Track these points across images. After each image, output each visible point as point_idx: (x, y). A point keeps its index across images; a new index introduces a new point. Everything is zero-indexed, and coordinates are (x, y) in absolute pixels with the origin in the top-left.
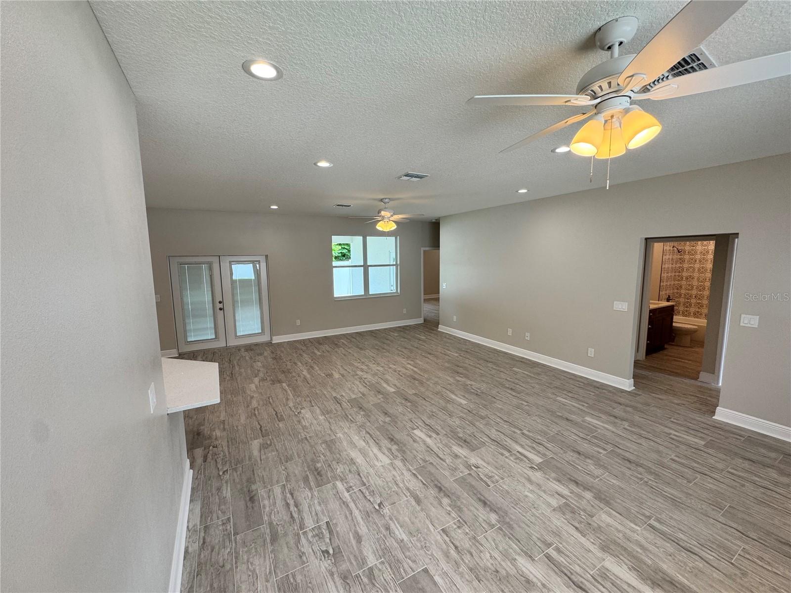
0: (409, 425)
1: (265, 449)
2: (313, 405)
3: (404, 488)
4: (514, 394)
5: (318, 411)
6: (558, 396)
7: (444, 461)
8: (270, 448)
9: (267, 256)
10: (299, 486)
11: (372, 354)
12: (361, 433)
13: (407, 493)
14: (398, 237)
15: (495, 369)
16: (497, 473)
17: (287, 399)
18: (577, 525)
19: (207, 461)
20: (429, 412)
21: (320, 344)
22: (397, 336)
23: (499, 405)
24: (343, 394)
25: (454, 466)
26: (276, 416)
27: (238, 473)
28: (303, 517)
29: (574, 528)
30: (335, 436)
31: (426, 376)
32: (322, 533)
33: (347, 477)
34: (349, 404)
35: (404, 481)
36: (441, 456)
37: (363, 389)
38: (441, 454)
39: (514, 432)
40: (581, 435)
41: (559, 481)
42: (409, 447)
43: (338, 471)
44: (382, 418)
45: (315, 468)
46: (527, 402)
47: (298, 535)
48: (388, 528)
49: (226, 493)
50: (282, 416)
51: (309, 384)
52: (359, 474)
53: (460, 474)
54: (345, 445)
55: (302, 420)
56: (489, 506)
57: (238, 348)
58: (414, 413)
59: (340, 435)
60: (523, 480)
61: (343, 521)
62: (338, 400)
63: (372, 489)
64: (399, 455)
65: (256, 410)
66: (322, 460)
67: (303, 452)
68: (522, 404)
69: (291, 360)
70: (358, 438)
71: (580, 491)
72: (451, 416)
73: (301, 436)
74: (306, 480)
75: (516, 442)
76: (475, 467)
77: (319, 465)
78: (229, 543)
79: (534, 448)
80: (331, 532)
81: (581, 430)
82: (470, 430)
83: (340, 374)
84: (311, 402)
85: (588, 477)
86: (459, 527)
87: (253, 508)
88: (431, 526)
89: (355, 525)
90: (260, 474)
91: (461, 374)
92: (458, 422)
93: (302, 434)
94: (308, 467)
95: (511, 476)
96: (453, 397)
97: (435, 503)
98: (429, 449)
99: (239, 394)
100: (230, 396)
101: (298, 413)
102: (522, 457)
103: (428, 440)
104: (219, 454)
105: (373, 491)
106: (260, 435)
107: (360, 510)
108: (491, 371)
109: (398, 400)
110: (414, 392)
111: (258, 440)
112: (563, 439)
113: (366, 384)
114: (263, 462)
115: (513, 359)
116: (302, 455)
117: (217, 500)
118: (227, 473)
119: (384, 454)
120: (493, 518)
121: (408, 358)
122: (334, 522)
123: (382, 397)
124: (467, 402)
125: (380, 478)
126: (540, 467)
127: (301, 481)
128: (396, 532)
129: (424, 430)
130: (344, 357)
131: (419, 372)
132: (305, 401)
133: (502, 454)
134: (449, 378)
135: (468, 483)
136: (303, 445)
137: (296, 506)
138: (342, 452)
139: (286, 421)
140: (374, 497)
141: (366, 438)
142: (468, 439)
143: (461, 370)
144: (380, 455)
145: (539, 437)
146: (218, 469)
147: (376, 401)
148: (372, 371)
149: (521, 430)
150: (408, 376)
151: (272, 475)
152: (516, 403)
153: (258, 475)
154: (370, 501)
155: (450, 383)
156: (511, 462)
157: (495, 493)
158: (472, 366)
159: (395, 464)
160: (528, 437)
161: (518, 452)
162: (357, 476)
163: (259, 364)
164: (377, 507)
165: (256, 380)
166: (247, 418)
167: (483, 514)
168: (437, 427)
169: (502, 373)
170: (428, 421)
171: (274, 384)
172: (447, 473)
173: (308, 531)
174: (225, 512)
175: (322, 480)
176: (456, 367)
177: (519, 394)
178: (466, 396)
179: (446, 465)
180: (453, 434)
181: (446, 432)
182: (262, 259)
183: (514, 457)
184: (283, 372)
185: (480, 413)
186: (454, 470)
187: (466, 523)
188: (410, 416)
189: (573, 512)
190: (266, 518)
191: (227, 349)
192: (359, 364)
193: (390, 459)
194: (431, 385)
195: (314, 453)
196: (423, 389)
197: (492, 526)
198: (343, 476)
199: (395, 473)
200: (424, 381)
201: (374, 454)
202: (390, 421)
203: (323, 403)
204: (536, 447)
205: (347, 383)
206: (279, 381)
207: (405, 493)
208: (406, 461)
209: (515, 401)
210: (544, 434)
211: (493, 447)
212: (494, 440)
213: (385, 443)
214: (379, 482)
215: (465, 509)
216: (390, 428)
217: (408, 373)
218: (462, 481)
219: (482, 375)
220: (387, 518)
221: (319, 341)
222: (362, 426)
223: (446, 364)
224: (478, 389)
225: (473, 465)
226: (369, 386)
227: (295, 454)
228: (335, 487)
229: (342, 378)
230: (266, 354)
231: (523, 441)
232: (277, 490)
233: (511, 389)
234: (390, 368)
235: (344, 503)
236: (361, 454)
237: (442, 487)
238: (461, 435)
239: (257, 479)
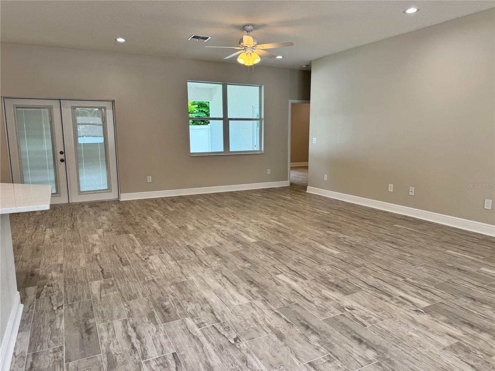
0: (272, 270)
1: (106, 289)
2: (163, 252)
3: (265, 325)
4: (395, 246)
5: (168, 257)
6: (448, 249)
7: (312, 303)
8: (112, 288)
9: (113, 102)
10: (143, 322)
11: (232, 211)
12: (216, 276)
13: (268, 330)
14: (263, 87)
15: (373, 225)
16: (375, 315)
17: (134, 247)
18: (473, 364)
19: (40, 298)
20: (296, 260)
21: (174, 202)
22: (259, 197)
23: (377, 256)
24: (198, 243)
25: (324, 308)
26: (120, 261)
27: (75, 308)
28: (146, 348)
29: (470, 366)
30: (187, 279)
31: (292, 229)
32: (167, 363)
33: (198, 314)
34: (203, 251)
35: (265, 319)
36: (308, 298)
37: (221, 240)
38: (309, 297)
39: (396, 280)
40: (476, 283)
41: (450, 323)
42: (271, 290)
43: (188, 309)
44: (240, 264)
45: (162, 306)
46: (411, 254)
47: (140, 364)
48: (244, 360)
49: (60, 325)
50: (127, 261)
51: (159, 234)
52: (212, 312)
53: (332, 314)
54: (198, 286)
55: (150, 265)
56: (366, 344)
57: (82, 205)
58: (278, 260)
59: (192, 277)
60: (407, 322)
61: (192, 353)
62: (191, 248)
63: (226, 326)
64: (260, 296)
65: (98, 256)
66: (170, 299)
67: (149, 292)
68: (405, 255)
69: (139, 215)
70: (212, 280)
71: (476, 333)
72: (320, 263)
73: (147, 278)
74: (151, 316)
75: (398, 288)
76: (349, 309)
77: (166, 303)
78: (60, 368)
79: (420, 294)
80: (177, 362)
81: (476, 279)
82: (344, 276)
83: (195, 226)
84: (160, 250)
85: (486, 321)
86: (329, 361)
87: (89, 339)
88: (295, 360)
89: (206, 357)
90: (99, 310)
91: (332, 229)
92: (328, 269)
93: (149, 277)
94: (155, 305)
95: (392, 317)
96: (323, 247)
97: (301, 339)
98: (295, 292)
99: (81, 242)
100: (69, 244)
101: (146, 259)
102: (405, 302)
103: (294, 285)
104: (54, 292)
105: (229, 327)
106: (102, 276)
107: (213, 344)
108: (367, 226)
109: (260, 249)
110: (278, 242)
111: (99, 281)
112: (455, 287)
113: (224, 235)
114: (102, 299)
115: (394, 217)
116: (148, 294)
117: (49, 331)
118: (62, 308)
119: (242, 295)
120: (370, 354)
121: (272, 214)
122: (182, 353)
123: (242, 247)
124: (339, 253)
125: (237, 315)
126: (426, 311)
127: (146, 316)
128: (254, 364)
129: (289, 275)
130: (200, 213)
131: (284, 226)
132: (154, 248)
133: (381, 299)
134: (318, 232)
135: (340, 323)
136: (149, 286)
137: (139, 337)
138: (194, 293)
139: (131, 265)
140: (229, 332)
141: (222, 281)
142: (341, 284)
143: (332, 225)
144: (237, 296)
145: (426, 285)
146: (52, 304)
147: (235, 249)
148: (231, 224)
149: (403, 278)
150: (271, 229)
151: (112, 311)
152: (398, 255)
153: (97, 311)
154: (224, 336)
155: (319, 235)
156: (392, 306)
157: (373, 333)
158: (345, 222)
159: (255, 304)
160: (413, 284)
161: (400, 297)
162: (210, 314)
163: (105, 218)
164: (233, 342)
165: (100, 231)
166: (88, 262)
167: (357, 350)
168: (304, 273)
169: (380, 229)
170: (294, 268)
171: (120, 234)
172: (316, 314)
173: (151, 361)
174: (57, 342)
175: (169, 316)
176: (327, 222)
177: (400, 247)
178: (338, 247)
179: (314, 306)
180: (324, 280)
181: (315, 277)
182: (108, 105)
183: (396, 301)
184: (131, 224)
185: (355, 262)
186: (323, 311)
187: (337, 358)
188: (273, 262)
189: (467, 351)
190: (103, 348)
191: (69, 205)
192: (216, 219)
193: (249, 299)
194: (298, 237)
195: (161, 293)
196: (287, 240)
197: (370, 362)
198: (194, 313)
199: (254, 312)
200: (290, 233)
201: (231, 295)
202: (250, 266)
203: (175, 251)
204: (422, 293)
205: (203, 235)
206: (125, 232)
207: (266, 329)
208: (267, 302)
209: (396, 253)
210: (432, 282)
211: (370, 292)
212: (371, 286)
213: (244, 285)
214: (237, 320)
215: (336, 346)
216: (249, 272)
217: (272, 227)
218: (334, 321)
219: (357, 230)
220: (244, 352)
221: (173, 200)
222: (218, 270)
223: (315, 220)
224: (353, 242)
225: (347, 308)
226: (226, 237)
227: (140, 294)
228: (184, 322)
229: (197, 230)
230: (112, 209)
231: (406, 287)
232: (118, 324)
233: (392, 243)
234: (252, 222)
235: (194, 337)
236: (216, 294)
237: (310, 325)
238: (332, 281)
239: (95, 314)
